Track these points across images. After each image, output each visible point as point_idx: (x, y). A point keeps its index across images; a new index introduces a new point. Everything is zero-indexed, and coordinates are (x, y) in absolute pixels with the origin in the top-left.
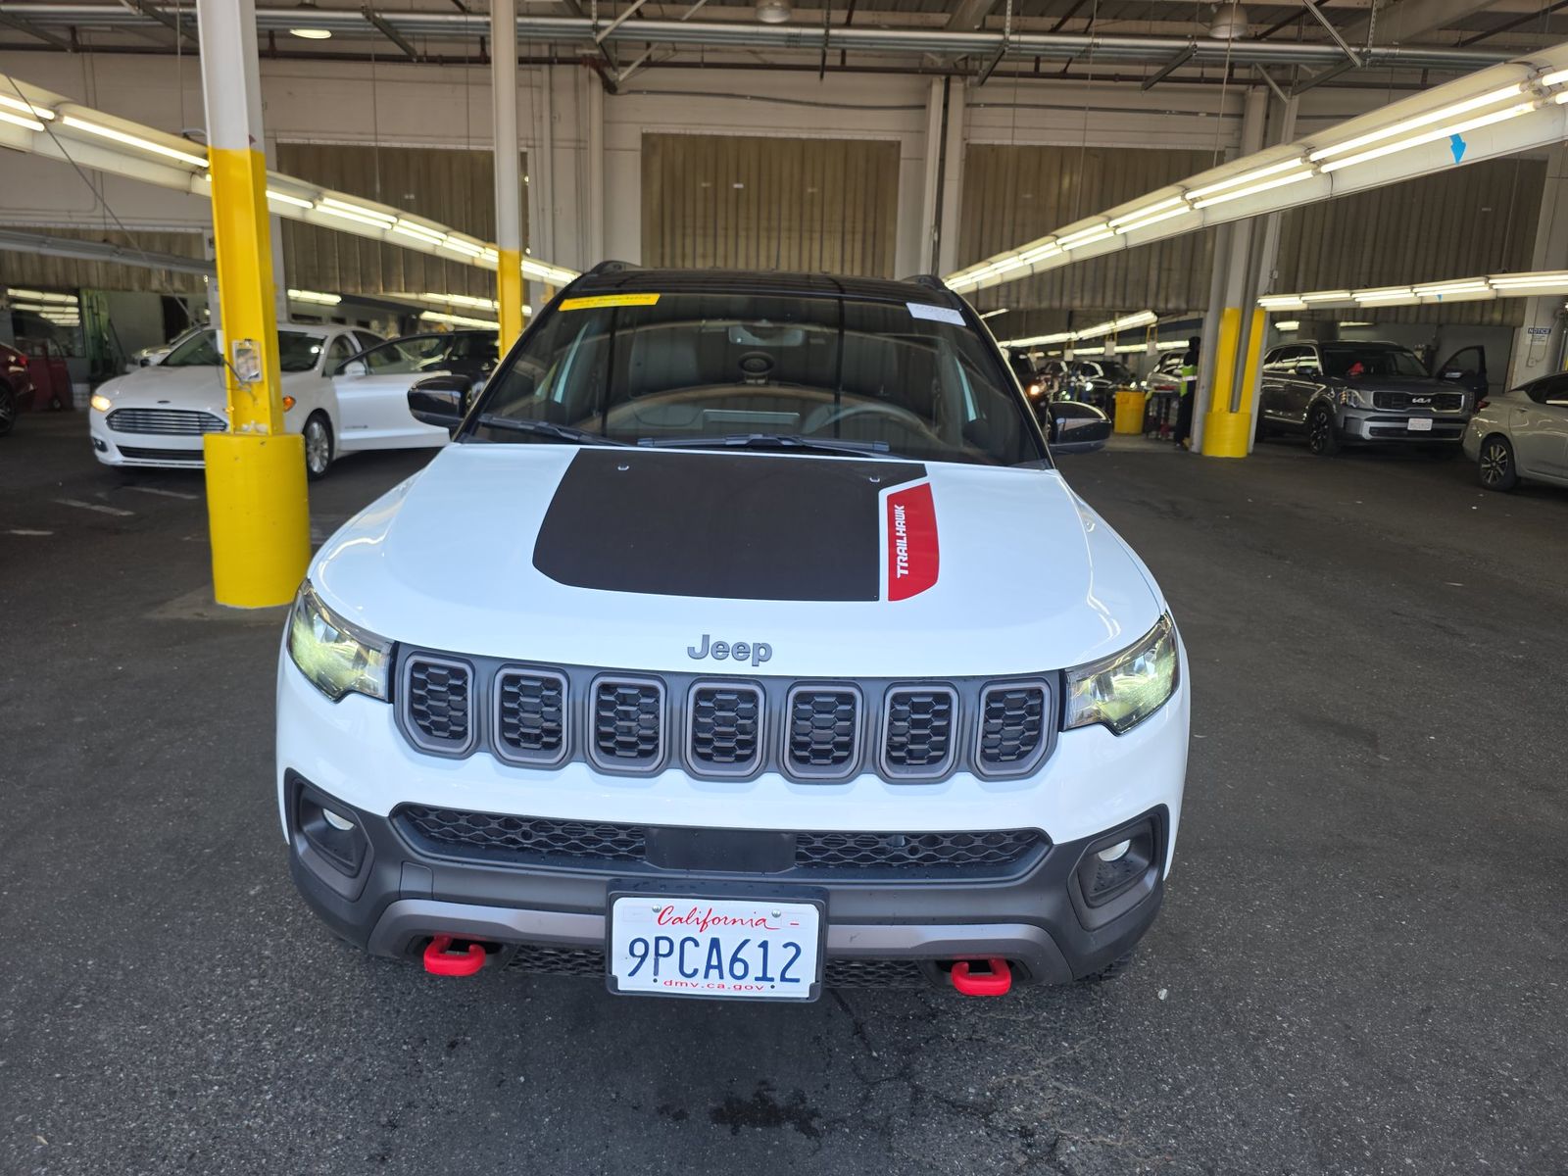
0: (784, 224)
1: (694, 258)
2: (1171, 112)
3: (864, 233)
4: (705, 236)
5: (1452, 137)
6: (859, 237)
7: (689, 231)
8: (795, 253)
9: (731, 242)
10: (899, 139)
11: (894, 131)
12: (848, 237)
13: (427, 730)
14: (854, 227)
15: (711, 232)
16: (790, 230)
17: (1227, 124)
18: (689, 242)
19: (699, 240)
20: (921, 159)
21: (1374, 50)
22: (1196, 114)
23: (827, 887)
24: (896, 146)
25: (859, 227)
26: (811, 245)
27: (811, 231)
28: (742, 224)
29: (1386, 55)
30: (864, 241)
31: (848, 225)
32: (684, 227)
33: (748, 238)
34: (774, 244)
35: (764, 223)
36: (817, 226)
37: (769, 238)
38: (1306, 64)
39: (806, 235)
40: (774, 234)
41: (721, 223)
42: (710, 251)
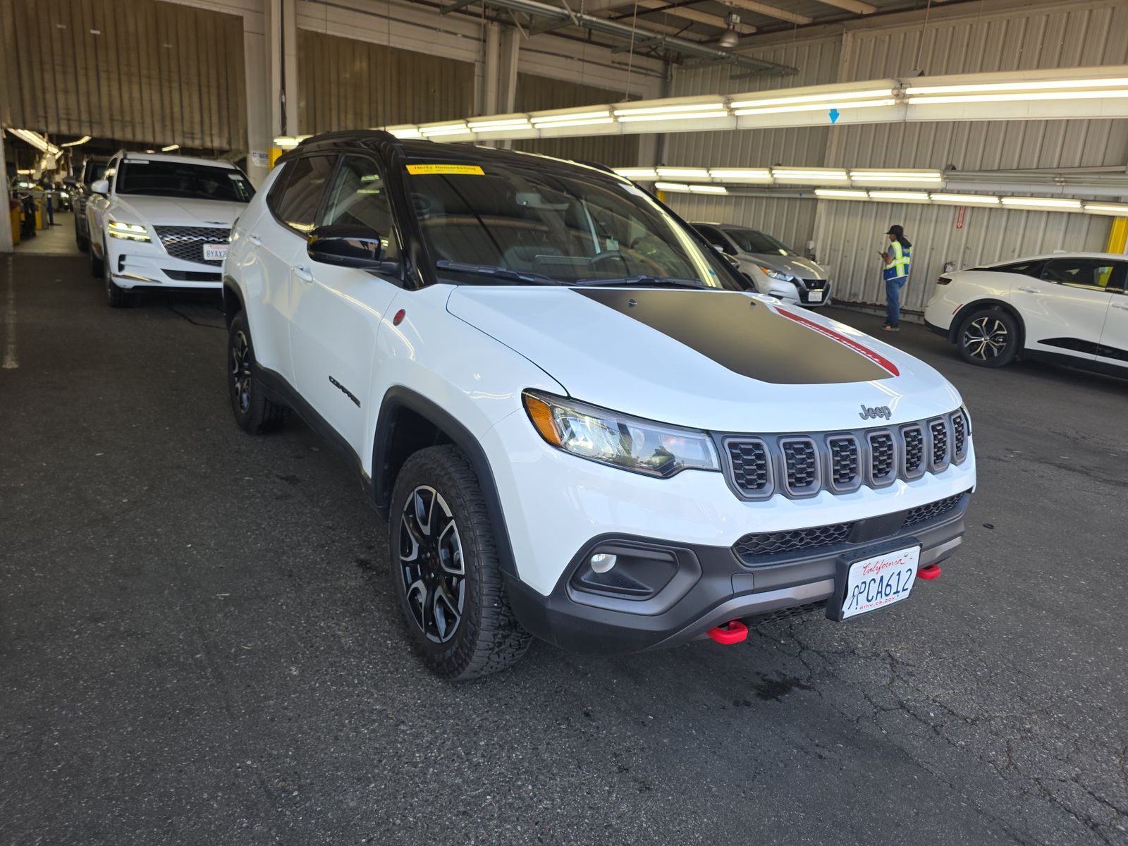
0: (144, 72)
1: (56, 93)
2: (440, 30)
3: (218, 88)
4: (64, 73)
5: (831, 110)
6: (214, 91)
7: (47, 67)
8: (156, 98)
9: (93, 83)
10: (240, 14)
11: (236, 7)
12: (204, 90)
13: (742, 485)
14: (209, 82)
15: (71, 70)
16: (149, 77)
17: (474, 45)
18: (48, 77)
19: (59, 77)
20: (264, 35)
21: (585, 17)
22: (455, 34)
23: (914, 536)
24: (240, 19)
25: (213, 83)
26: (171, 92)
27: (170, 81)
28: (102, 66)
29: (589, 21)
30: (219, 95)
31: (204, 81)
32: (42, 63)
33: (109, 79)
34: (136, 89)
35: (124, 69)
36: (175, 77)
37: (130, 82)
38: (526, 13)
39: (165, 84)
40: (135, 79)
41: (80, 64)
42: (71, 86)
